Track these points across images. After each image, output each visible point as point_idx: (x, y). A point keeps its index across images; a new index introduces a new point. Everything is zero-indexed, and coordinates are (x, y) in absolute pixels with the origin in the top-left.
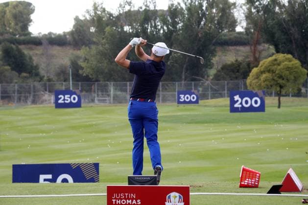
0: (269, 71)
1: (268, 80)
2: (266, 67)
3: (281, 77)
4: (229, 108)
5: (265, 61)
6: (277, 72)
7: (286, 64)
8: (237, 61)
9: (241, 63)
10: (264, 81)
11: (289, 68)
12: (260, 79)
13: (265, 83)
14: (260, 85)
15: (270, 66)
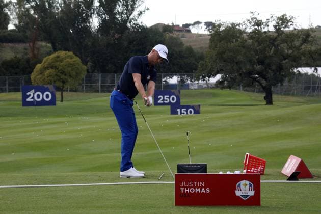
0: (52, 68)
1: (51, 75)
2: (50, 64)
3: (63, 73)
4: (21, 102)
5: (48, 58)
6: (60, 68)
7: (68, 61)
8: (16, 57)
9: (20, 60)
10: (48, 77)
11: (71, 64)
12: (44, 75)
13: (49, 78)
14: (45, 79)
15: (53, 62)
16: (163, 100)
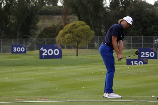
0: (70, 32)
1: (70, 38)
2: (68, 30)
3: (78, 36)
5: (68, 26)
6: (75, 33)
7: (81, 28)
9: (56, 27)
10: (67, 39)
11: (83, 30)
12: (65, 37)
13: (68, 40)
14: (65, 41)
15: (71, 29)
16: (145, 55)
